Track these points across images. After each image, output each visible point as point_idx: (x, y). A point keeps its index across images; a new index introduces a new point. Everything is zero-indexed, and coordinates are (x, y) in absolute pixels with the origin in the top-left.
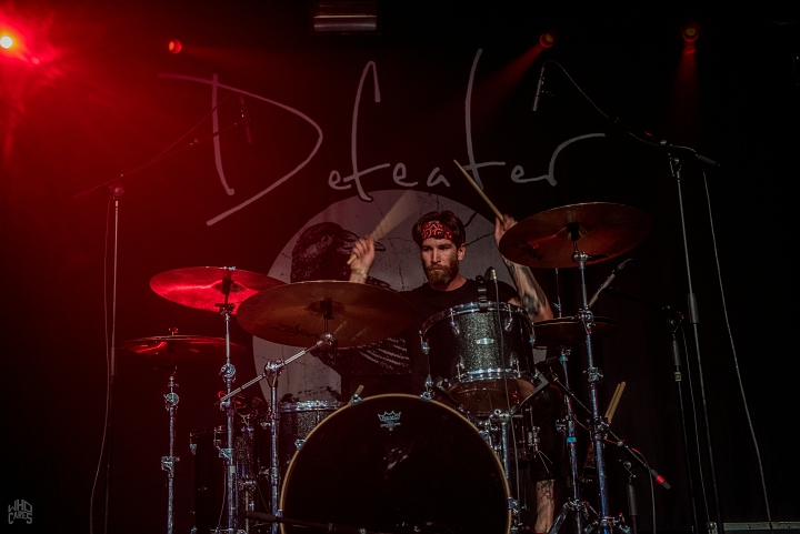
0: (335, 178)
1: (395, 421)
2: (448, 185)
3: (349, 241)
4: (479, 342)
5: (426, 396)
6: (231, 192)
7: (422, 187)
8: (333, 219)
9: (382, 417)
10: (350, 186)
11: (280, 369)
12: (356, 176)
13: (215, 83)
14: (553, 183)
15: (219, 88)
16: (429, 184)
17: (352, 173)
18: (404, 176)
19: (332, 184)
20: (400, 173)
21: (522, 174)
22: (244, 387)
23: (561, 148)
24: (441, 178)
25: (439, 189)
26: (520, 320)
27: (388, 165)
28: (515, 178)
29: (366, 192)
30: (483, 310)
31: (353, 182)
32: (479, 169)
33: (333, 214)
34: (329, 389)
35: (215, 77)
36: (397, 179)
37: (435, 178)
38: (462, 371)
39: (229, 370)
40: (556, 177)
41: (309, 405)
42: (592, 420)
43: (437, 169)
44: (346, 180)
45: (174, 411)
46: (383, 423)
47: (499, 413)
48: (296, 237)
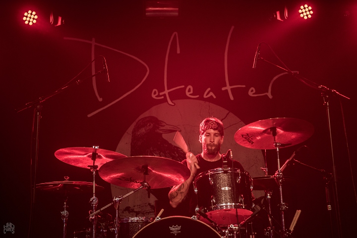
0: (155, 93)
1: (178, 230)
2: (215, 97)
3: (162, 126)
4: (223, 189)
5: (194, 218)
6: (100, 100)
7: (201, 98)
8: (154, 115)
9: (172, 228)
10: (163, 97)
11: (120, 200)
12: (166, 92)
13: (93, 43)
14: (270, 97)
15: (95, 46)
16: (205, 96)
17: (164, 90)
18: (192, 92)
19: (154, 96)
20: (189, 91)
21: (254, 91)
22: (102, 209)
23: (275, 78)
24: (211, 94)
25: (210, 100)
26: (245, 177)
27: (183, 86)
28: (250, 94)
29: (171, 101)
30: (225, 172)
31: (165, 95)
32: (231, 89)
33: (153, 112)
34: (149, 204)
35: (94, 39)
36: (188, 94)
37: (208, 94)
38: (214, 204)
39: (94, 199)
40: (272, 94)
41: (135, 219)
42: (282, 231)
43: (209, 89)
44: (161, 94)
45: (66, 220)
46: (172, 231)
47: (232, 226)
48: (134, 124)
